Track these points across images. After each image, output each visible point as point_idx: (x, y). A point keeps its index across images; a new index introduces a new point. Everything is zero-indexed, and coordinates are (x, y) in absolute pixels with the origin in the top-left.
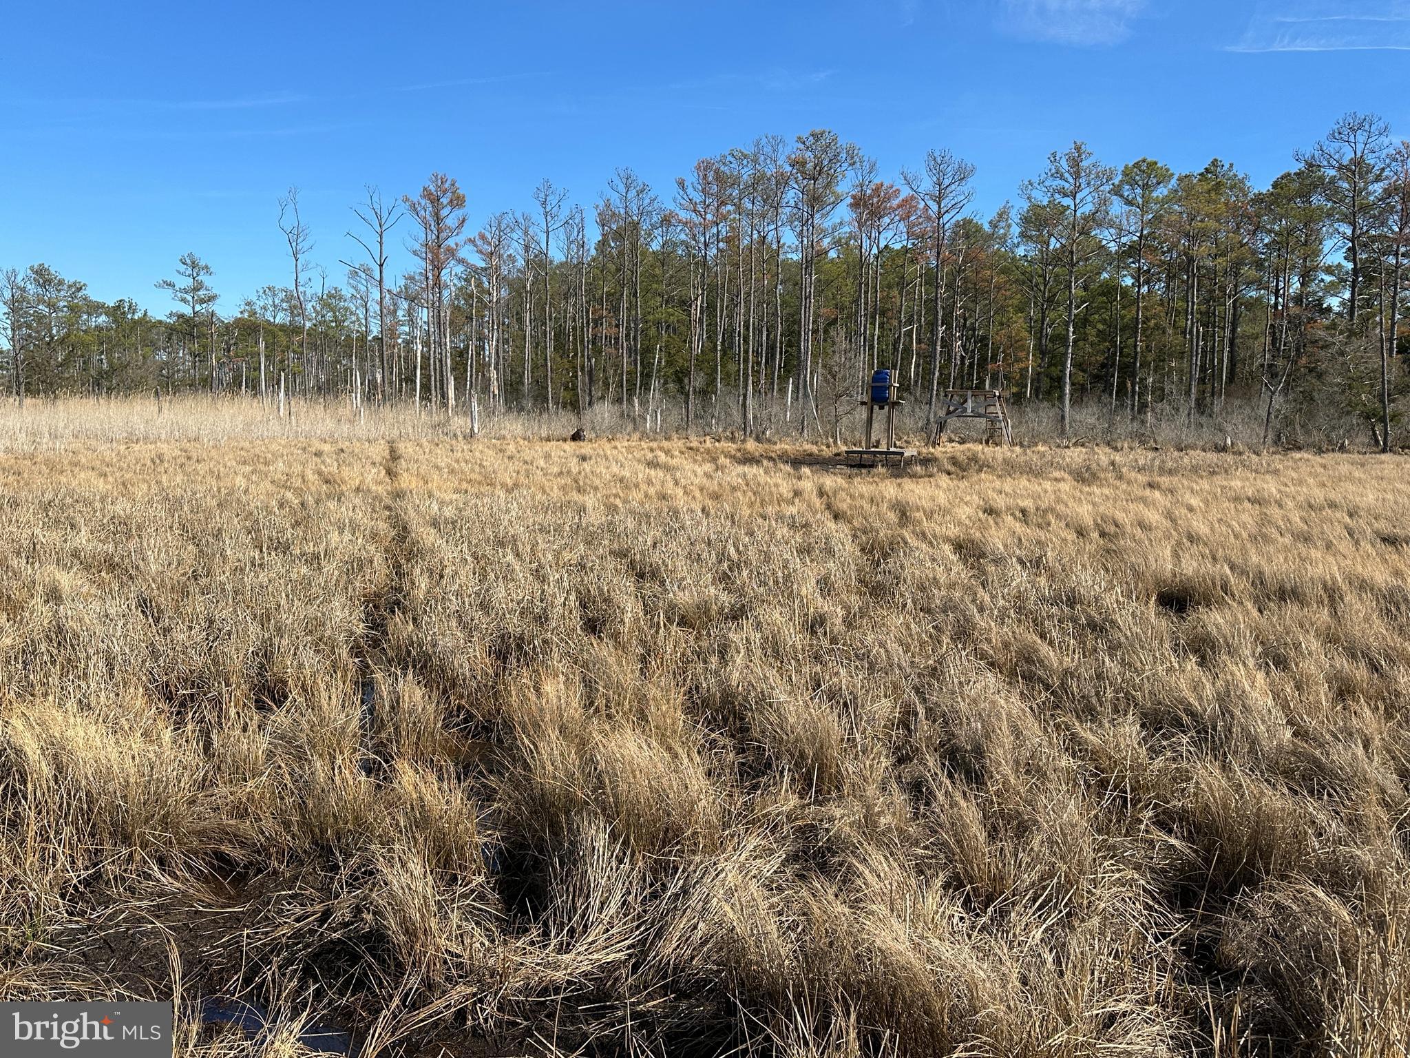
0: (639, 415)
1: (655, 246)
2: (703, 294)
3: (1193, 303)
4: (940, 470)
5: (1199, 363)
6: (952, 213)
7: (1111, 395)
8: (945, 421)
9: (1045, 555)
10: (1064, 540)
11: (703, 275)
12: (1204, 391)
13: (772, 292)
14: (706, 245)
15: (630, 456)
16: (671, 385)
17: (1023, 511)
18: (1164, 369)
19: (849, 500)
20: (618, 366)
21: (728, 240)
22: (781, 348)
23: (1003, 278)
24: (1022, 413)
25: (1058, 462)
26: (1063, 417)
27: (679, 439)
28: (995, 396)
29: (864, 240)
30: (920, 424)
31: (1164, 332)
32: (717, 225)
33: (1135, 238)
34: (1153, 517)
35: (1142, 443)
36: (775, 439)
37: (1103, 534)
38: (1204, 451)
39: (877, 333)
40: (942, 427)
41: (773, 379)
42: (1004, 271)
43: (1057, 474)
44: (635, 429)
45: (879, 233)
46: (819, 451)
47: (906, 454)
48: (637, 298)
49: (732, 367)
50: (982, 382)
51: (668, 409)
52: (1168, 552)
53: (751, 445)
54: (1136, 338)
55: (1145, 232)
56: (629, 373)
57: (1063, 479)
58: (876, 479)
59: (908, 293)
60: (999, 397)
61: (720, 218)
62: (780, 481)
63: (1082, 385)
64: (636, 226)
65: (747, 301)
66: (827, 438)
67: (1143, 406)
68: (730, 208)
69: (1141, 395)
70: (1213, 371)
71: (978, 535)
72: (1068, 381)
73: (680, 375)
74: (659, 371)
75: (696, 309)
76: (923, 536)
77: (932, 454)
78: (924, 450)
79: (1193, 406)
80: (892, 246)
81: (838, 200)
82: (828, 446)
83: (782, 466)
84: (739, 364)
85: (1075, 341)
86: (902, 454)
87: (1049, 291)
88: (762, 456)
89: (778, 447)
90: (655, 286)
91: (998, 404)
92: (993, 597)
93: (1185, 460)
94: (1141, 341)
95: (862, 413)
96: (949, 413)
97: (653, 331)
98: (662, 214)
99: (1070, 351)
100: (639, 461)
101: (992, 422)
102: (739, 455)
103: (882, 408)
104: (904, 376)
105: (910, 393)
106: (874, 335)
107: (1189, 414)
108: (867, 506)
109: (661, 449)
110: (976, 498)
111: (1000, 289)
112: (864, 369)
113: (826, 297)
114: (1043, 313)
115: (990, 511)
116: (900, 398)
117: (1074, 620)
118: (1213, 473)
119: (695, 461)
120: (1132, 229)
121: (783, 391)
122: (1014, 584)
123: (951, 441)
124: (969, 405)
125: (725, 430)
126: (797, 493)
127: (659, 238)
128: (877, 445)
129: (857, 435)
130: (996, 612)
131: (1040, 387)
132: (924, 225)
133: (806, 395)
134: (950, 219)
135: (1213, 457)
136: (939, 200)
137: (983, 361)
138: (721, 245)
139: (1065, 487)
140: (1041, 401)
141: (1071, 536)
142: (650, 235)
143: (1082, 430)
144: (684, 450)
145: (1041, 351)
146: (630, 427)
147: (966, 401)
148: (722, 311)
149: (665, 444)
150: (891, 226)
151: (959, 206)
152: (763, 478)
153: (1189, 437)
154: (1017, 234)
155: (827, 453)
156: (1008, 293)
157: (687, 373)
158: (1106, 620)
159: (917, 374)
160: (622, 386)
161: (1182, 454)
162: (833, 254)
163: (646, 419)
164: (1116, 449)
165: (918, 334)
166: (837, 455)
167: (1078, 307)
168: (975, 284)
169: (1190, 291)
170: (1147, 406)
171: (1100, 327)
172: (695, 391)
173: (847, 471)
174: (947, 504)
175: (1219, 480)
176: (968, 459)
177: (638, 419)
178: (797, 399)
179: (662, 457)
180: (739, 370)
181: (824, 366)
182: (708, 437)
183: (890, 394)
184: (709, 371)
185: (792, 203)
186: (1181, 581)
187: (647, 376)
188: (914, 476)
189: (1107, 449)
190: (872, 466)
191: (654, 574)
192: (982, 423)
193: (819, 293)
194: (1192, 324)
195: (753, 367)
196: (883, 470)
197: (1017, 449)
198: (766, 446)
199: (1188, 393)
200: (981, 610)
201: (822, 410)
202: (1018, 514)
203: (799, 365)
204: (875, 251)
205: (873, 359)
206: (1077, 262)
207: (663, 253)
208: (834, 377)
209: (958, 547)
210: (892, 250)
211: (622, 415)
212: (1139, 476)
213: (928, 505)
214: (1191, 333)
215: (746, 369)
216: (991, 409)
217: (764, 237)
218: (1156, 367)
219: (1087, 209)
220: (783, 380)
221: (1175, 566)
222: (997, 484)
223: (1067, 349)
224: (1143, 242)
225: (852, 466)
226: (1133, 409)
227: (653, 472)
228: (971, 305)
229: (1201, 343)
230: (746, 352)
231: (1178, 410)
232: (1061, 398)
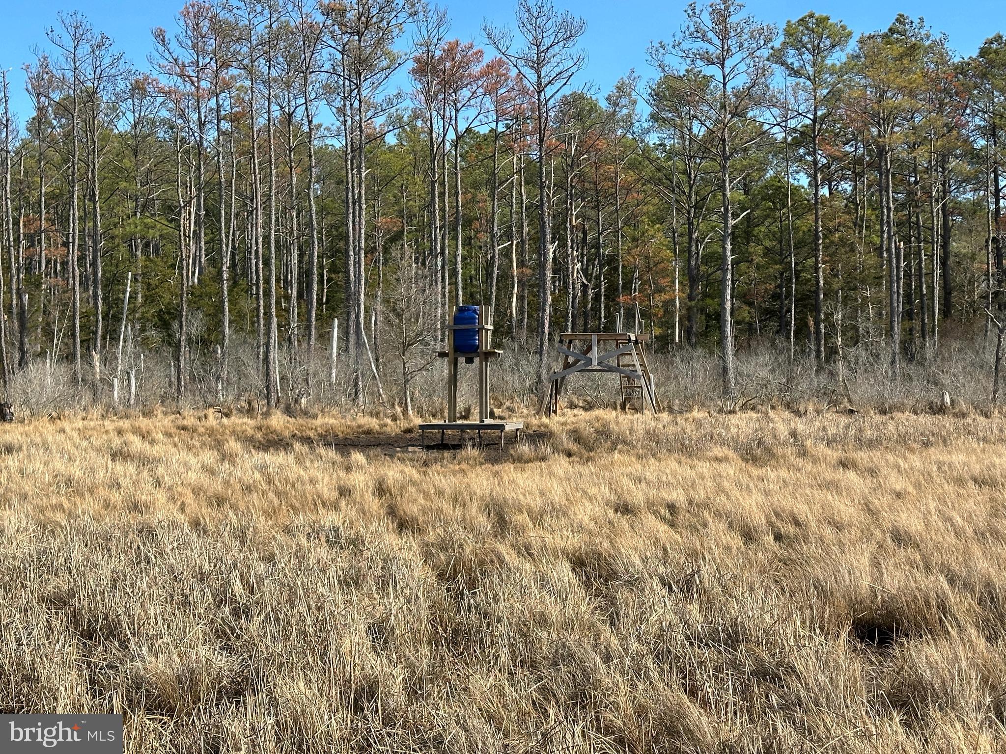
0: (102, 380)
1: (123, 126)
2: (198, 196)
3: (889, 209)
4: (556, 450)
5: (901, 291)
6: (557, 85)
7: (788, 337)
8: (563, 378)
9: (698, 571)
10: (728, 548)
11: (199, 168)
12: (911, 330)
13: (303, 195)
14: (201, 125)
15: (85, 443)
16: (152, 333)
17: (672, 508)
18: (856, 300)
19: (422, 501)
20: (66, 305)
21: (234, 119)
22: (321, 275)
23: (631, 176)
24: (669, 364)
25: (720, 435)
26: (725, 370)
27: (165, 414)
28: (630, 340)
29: (435, 121)
30: (528, 384)
31: (853, 250)
32: (217, 96)
33: (808, 122)
34: (846, 510)
35: (834, 403)
36: (315, 410)
37: (778, 537)
38: (916, 413)
39: (460, 251)
40: (558, 386)
41: (309, 320)
42: (633, 166)
43: (718, 451)
44: (95, 401)
45: (457, 111)
46: (381, 426)
47: (507, 428)
48: (95, 202)
49: (246, 304)
50: (611, 321)
51: (148, 368)
52: (865, 561)
53: (278, 421)
54: (817, 257)
55: (819, 113)
56: (84, 315)
57: (726, 459)
58: (464, 466)
59: (502, 197)
60: (636, 342)
61: (220, 87)
62: (319, 475)
63: (750, 324)
64: (92, 95)
65: (267, 207)
66: (393, 405)
67: (832, 352)
68: (234, 71)
69: (828, 336)
70: (922, 302)
71: (606, 544)
72: (729, 318)
73: (167, 317)
74: (133, 311)
75: (188, 219)
76: (526, 551)
77: (546, 426)
78: (535, 421)
79: (897, 351)
80: (477, 129)
81: (394, 65)
82: (394, 418)
83: (322, 451)
84: (258, 299)
85: (735, 263)
86: (501, 427)
87: (697, 194)
88: (294, 436)
89: (319, 421)
90: (123, 185)
91: (634, 352)
92: (623, 639)
93: (890, 427)
94: (824, 263)
95: (443, 369)
96: (567, 366)
97: (122, 252)
98: (133, 79)
99: (729, 276)
100: (99, 450)
101: (629, 378)
102: (259, 435)
103: (470, 361)
104: (501, 314)
105: (513, 338)
106: (455, 256)
107: (893, 362)
108: (447, 507)
109: (136, 431)
110: (605, 490)
111: (629, 191)
112: (443, 305)
113: (385, 200)
114: (690, 224)
115: (625, 509)
116: (497, 345)
117: (736, 666)
118: (927, 445)
119: (190, 448)
120: (802, 109)
121: (325, 337)
122: (654, 618)
123: (572, 406)
124: (595, 354)
125: (238, 398)
126: (344, 492)
127: (130, 115)
128: (466, 415)
129: (437, 400)
130: (627, 661)
131: (691, 327)
132: (518, 101)
133: (359, 344)
134: (555, 94)
135: (925, 421)
136: (538, 66)
137: (612, 292)
138: (225, 125)
139: (728, 470)
140: (694, 346)
141: (737, 541)
142: (115, 109)
143: (751, 388)
144: (173, 430)
145: (691, 277)
146: (87, 397)
147: (589, 349)
148: (228, 221)
149: (144, 423)
150: (472, 102)
151: (566, 75)
152: (295, 471)
153: (893, 393)
154: (646, 116)
155: (393, 428)
156: (641, 196)
157: (176, 314)
158: (779, 665)
159: (520, 310)
160: (73, 335)
161: (884, 418)
162: (391, 140)
163: (112, 386)
164: (798, 413)
165: (520, 254)
166: (409, 431)
167: (735, 216)
168: (595, 183)
169: (884, 193)
170: (837, 353)
171: (767, 243)
172: (189, 341)
173: (423, 454)
174: (564, 502)
175: (936, 453)
176: (597, 431)
177: (100, 386)
178: (347, 350)
179: (137, 444)
180: (258, 309)
181: (386, 301)
182: (211, 410)
183: (480, 341)
184: (212, 311)
185: (327, 66)
186: (883, 601)
187: (113, 319)
188: (520, 460)
189: (787, 414)
190: (458, 447)
191: (112, 631)
192: (614, 380)
193: (373, 195)
194: (890, 238)
195: (278, 303)
196: (475, 452)
197: (665, 416)
198: (301, 421)
199: (890, 332)
200: (607, 658)
201: (385, 364)
202: (664, 511)
203: (348, 300)
204: (451, 135)
205: (457, 289)
206: (731, 154)
207: (135, 137)
208: (399, 316)
209: (578, 563)
210: (476, 135)
211: (74, 380)
212: (829, 452)
213: (537, 502)
214: (889, 250)
215: (267, 306)
216: (626, 360)
217: (290, 115)
218: (845, 298)
219: (740, 81)
220: (324, 321)
221: (874, 581)
222: (637, 468)
223: (725, 275)
224: (817, 127)
225: (429, 448)
226: (818, 356)
227: (118, 468)
228: (592, 213)
229: (903, 265)
230: (267, 281)
231: (878, 356)
232: (721, 342)
